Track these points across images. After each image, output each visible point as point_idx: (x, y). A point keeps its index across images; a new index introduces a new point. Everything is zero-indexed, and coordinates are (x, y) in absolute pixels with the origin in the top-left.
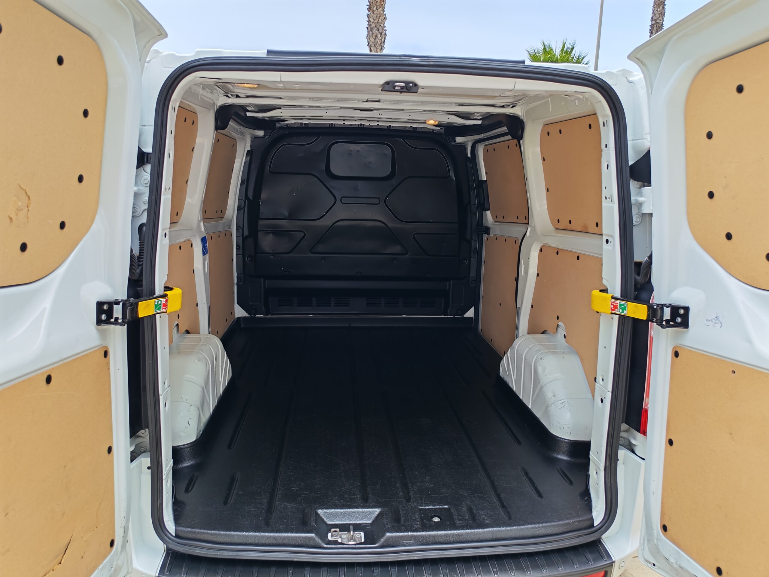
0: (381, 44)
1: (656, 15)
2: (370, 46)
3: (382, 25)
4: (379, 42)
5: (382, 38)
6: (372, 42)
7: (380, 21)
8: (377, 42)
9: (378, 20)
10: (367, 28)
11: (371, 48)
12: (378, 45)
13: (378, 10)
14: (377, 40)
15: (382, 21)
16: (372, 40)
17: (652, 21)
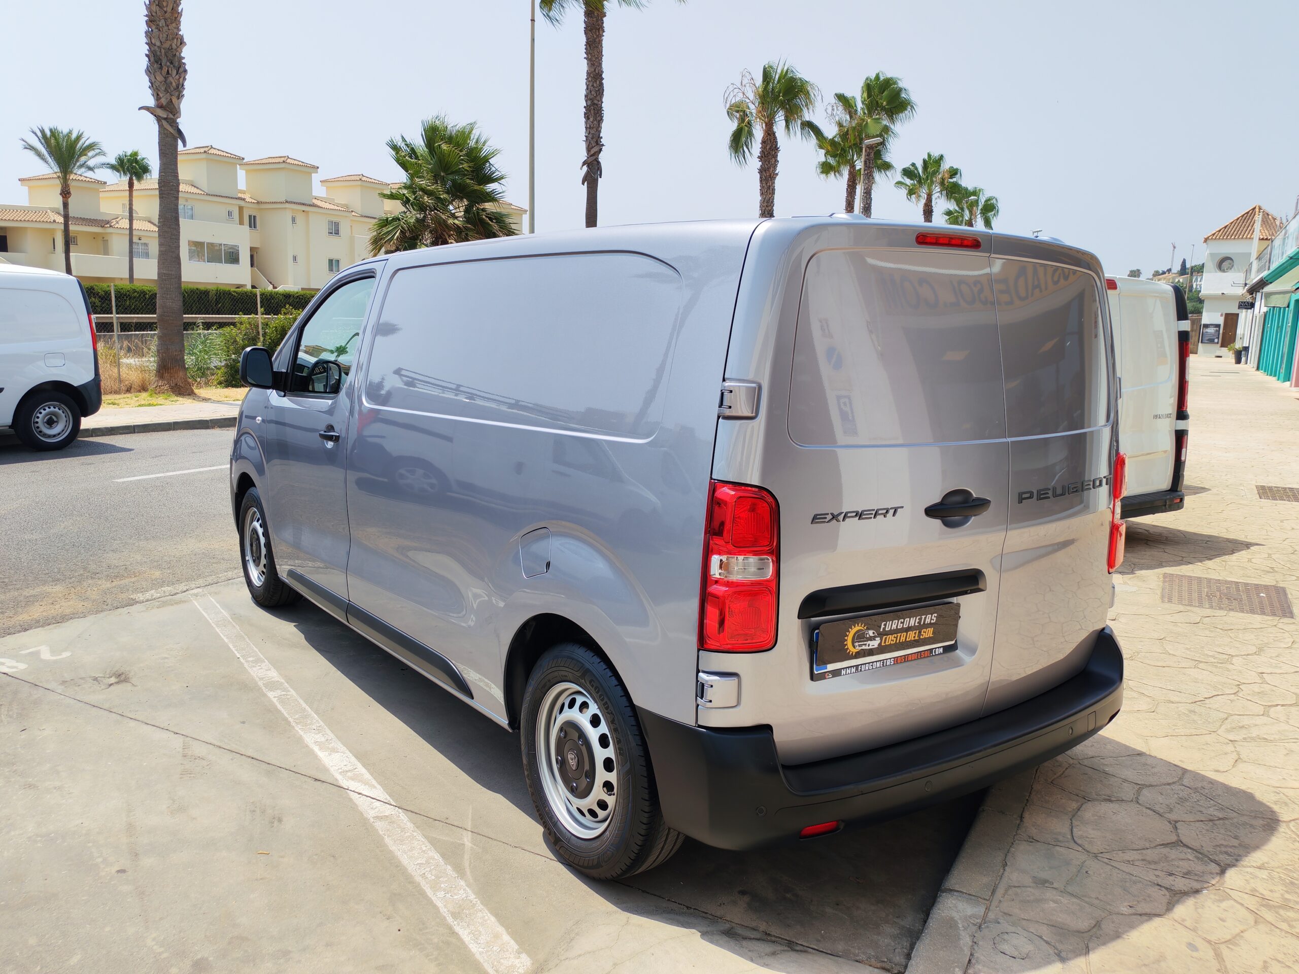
0: (178, 87)
1: (593, 93)
2: (157, 89)
3: (178, 54)
4: (174, 84)
5: (180, 77)
6: (161, 83)
7: (174, 46)
8: (171, 83)
9: (171, 45)
10: (147, 55)
11: (159, 93)
12: (172, 89)
13: (168, 26)
14: (171, 79)
15: (178, 47)
16: (160, 78)
17: (586, 101)
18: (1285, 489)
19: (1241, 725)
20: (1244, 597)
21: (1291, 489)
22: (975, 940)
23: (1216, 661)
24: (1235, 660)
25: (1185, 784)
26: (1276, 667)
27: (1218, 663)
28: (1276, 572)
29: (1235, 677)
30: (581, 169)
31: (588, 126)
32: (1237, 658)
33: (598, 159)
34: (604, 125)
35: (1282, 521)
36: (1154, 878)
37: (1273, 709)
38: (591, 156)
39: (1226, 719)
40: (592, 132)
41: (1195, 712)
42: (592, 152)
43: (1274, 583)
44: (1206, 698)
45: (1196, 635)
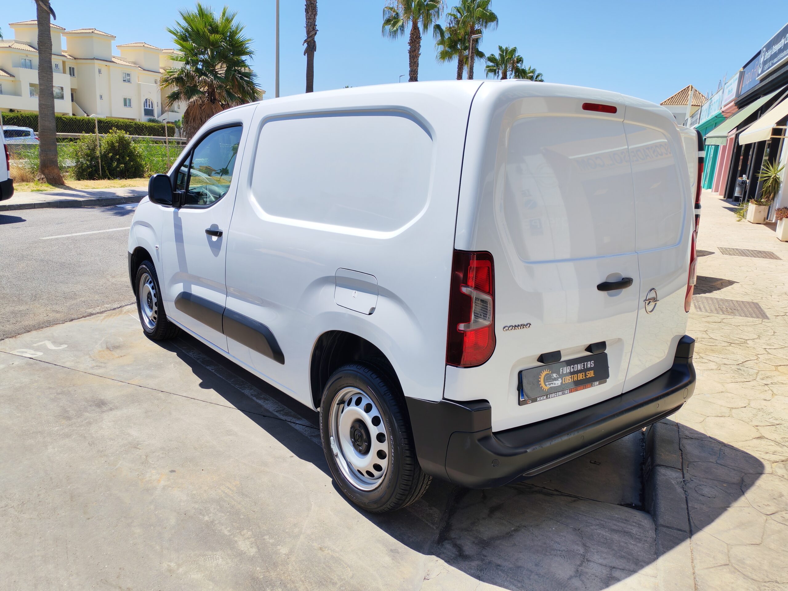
18: (734, 249)
19: (767, 376)
20: (739, 309)
21: (737, 249)
22: (685, 490)
23: (739, 342)
24: (748, 341)
25: (753, 407)
26: (770, 345)
27: (740, 343)
28: (749, 294)
29: (753, 351)
30: (303, 45)
31: (308, 17)
32: (749, 341)
33: (314, 39)
34: (318, 18)
35: (740, 267)
36: (760, 455)
37: (779, 367)
38: (310, 37)
39: (757, 373)
40: (310, 21)
41: (740, 369)
42: (311, 35)
43: (751, 301)
44: (743, 362)
45: (723, 329)
